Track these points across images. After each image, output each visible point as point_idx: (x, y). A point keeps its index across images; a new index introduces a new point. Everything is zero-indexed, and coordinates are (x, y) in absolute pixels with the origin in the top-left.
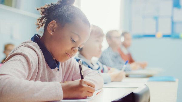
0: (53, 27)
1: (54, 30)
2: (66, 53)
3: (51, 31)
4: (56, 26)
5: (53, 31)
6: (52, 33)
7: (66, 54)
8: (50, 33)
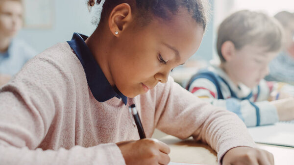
0: (123, 18)
1: (124, 27)
2: (142, 84)
3: (117, 29)
4: (129, 18)
5: (120, 28)
6: (117, 33)
7: (141, 86)
8: (113, 32)
